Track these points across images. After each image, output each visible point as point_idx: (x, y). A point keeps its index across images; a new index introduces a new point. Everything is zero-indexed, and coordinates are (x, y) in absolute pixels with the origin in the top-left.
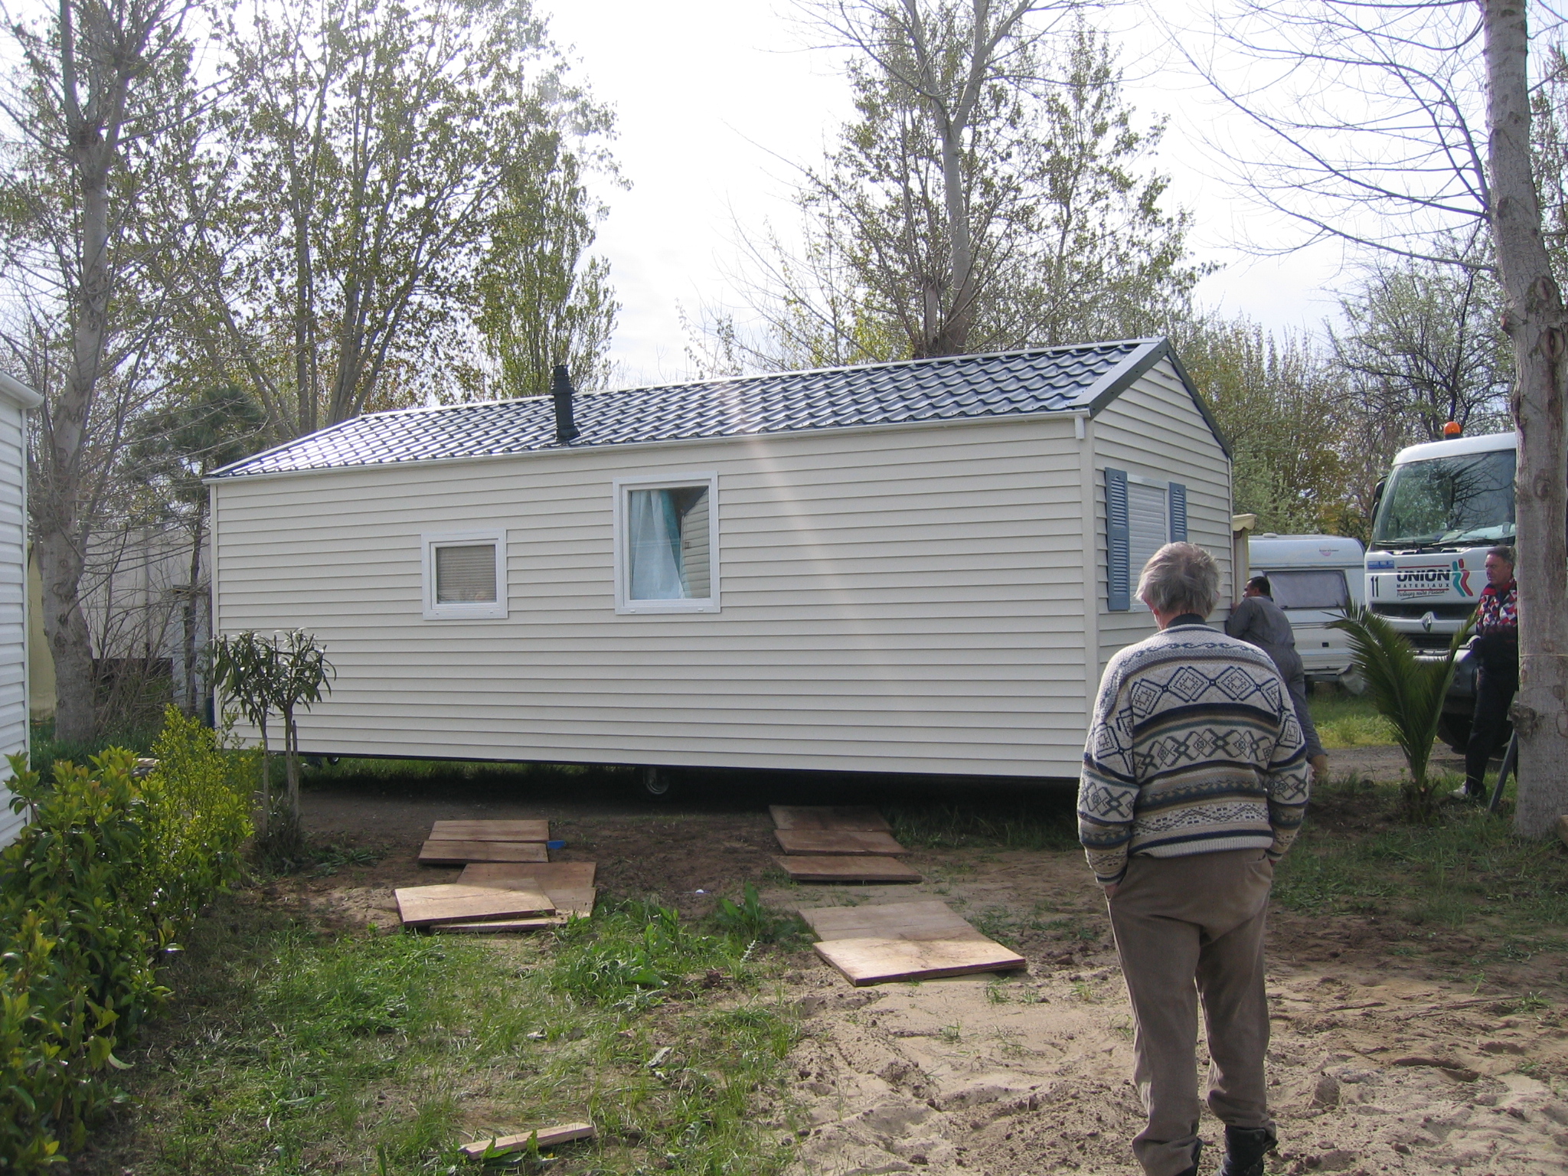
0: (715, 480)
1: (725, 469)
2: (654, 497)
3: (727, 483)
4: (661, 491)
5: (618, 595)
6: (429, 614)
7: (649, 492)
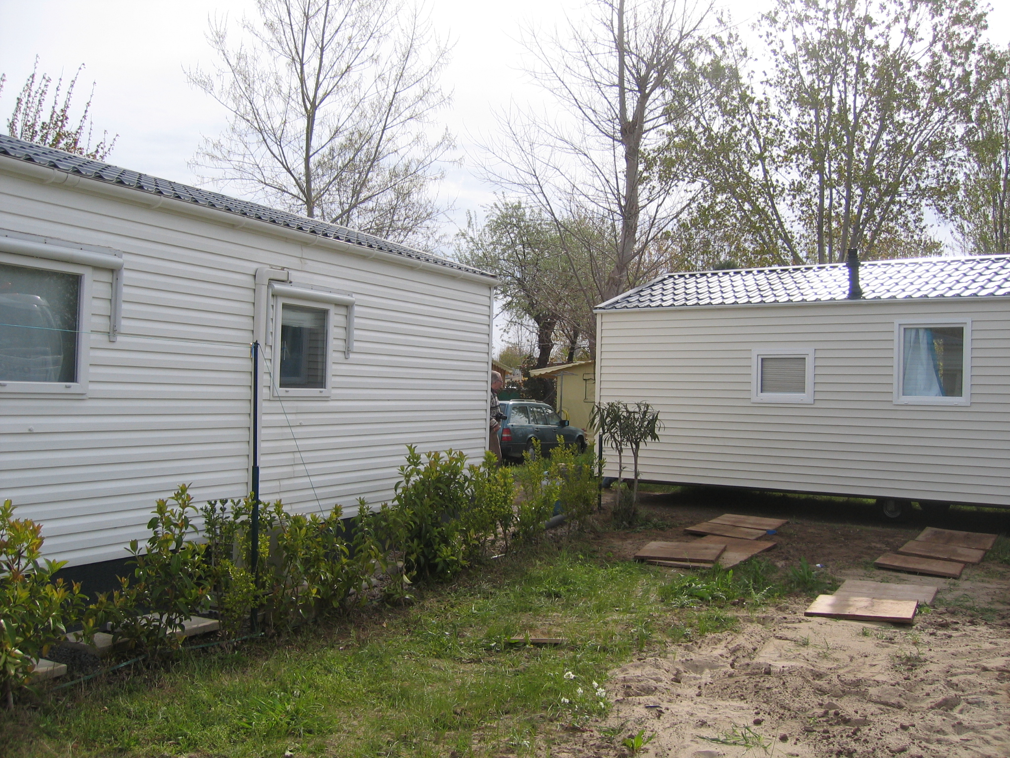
0: (969, 323)
1: (976, 317)
2: (921, 333)
3: (977, 326)
4: (926, 329)
5: (895, 393)
6: (755, 399)
7: (917, 330)
